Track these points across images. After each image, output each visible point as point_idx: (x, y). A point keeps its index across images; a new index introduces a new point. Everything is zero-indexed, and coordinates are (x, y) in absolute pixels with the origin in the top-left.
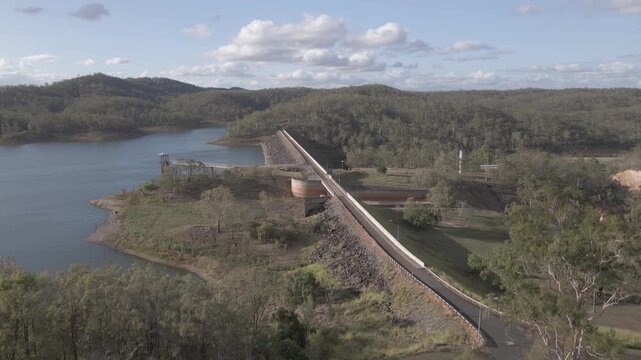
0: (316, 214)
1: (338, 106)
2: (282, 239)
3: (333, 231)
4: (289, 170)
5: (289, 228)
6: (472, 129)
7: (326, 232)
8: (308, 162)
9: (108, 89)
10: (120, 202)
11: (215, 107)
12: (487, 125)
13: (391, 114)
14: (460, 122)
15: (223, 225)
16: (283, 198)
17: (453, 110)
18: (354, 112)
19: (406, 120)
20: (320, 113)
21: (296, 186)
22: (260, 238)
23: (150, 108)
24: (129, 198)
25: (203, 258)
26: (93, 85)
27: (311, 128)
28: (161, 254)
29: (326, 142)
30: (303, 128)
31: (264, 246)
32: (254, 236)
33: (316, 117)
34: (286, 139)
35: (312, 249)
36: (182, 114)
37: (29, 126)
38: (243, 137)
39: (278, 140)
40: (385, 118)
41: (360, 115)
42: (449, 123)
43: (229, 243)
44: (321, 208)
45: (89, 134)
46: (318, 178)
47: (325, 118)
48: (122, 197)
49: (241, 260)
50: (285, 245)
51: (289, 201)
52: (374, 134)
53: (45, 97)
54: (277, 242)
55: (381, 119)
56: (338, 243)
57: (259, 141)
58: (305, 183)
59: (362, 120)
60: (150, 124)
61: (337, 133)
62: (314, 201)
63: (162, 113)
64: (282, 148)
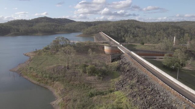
0: (116, 61)
1: (120, 25)
2: (99, 74)
3: (128, 71)
4: (103, 43)
5: (104, 68)
6: (169, 32)
7: (123, 71)
8: (111, 40)
9: (47, 21)
10: (34, 54)
11: (80, 26)
12: (174, 31)
13: (139, 27)
14: (164, 30)
15: (70, 65)
16: (101, 54)
17: (161, 26)
18: (126, 27)
19: (145, 29)
20: (114, 27)
21: (106, 49)
22: (87, 73)
23: (59, 26)
24: (38, 53)
25: (57, 83)
26: (43, 20)
27: (111, 31)
28: (38, 79)
29: (116, 36)
30: (108, 31)
31: (90, 77)
32: (85, 72)
33: (113, 28)
34: (103, 34)
35: (116, 80)
36: (69, 28)
37: (20, 31)
38: (87, 34)
39: (100, 35)
40: (137, 28)
41: (128, 28)
42: (160, 30)
43: (72, 75)
44: (119, 58)
45: (38, 33)
46: (116, 46)
47: (116, 28)
48: (35, 52)
49: (76, 85)
50: (101, 78)
51: (103, 55)
52: (133, 34)
53: (28, 23)
54: (97, 76)
55: (135, 29)
56: (133, 78)
57: (93, 36)
58: (111, 48)
59: (129, 29)
60: (59, 31)
61: (120, 33)
62: (115, 55)
63: (62, 28)
64: (101, 37)
